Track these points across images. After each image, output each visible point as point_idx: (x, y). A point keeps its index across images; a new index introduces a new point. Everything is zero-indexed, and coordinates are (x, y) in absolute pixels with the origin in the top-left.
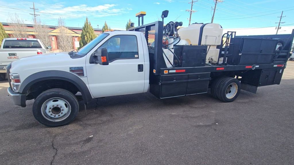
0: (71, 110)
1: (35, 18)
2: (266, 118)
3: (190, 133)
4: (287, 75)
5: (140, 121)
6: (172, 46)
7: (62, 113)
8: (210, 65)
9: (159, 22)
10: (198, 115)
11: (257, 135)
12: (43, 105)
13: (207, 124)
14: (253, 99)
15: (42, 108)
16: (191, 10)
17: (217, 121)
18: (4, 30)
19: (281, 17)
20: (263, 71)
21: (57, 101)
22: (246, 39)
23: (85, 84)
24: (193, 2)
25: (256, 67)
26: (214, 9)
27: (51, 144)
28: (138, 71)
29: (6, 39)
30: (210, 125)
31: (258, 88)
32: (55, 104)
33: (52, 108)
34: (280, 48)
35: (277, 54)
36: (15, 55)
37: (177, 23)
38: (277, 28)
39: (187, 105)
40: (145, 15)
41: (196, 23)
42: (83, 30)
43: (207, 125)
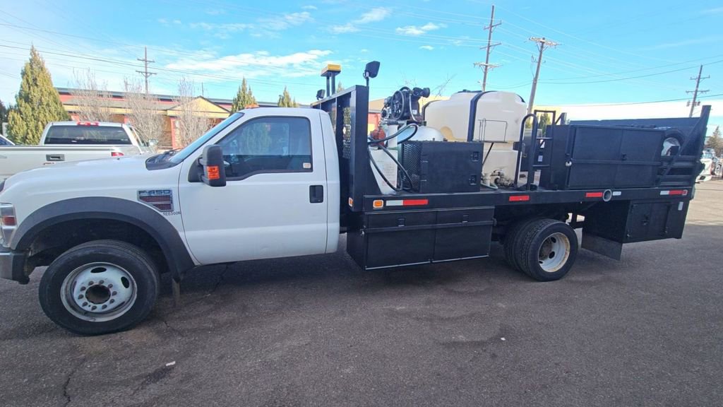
0: (138, 293)
1: (148, 79)
2: (637, 326)
3: (425, 362)
4: (713, 215)
5: (308, 327)
6: (394, 143)
7: (112, 301)
8: (495, 190)
9: (358, 88)
10: (460, 315)
11: (602, 375)
12: (66, 281)
13: (476, 340)
14: (613, 275)
15: (63, 288)
16: (487, 63)
17: (504, 331)
18: (61, 103)
19: (699, 78)
20: (632, 206)
21: (104, 270)
22: (580, 127)
23: (175, 230)
24: (489, 46)
25: (613, 196)
26: (538, 60)
27: (64, 381)
28: (311, 202)
29: (54, 124)
30: (484, 342)
31: (625, 246)
32: (96, 278)
33: (87, 288)
34: (673, 150)
35: (665, 164)
36: (61, 159)
37: (417, 90)
38: (691, 104)
39: (439, 286)
40: (339, 72)
41: (464, 91)
42: (233, 106)
43: (475, 342)
